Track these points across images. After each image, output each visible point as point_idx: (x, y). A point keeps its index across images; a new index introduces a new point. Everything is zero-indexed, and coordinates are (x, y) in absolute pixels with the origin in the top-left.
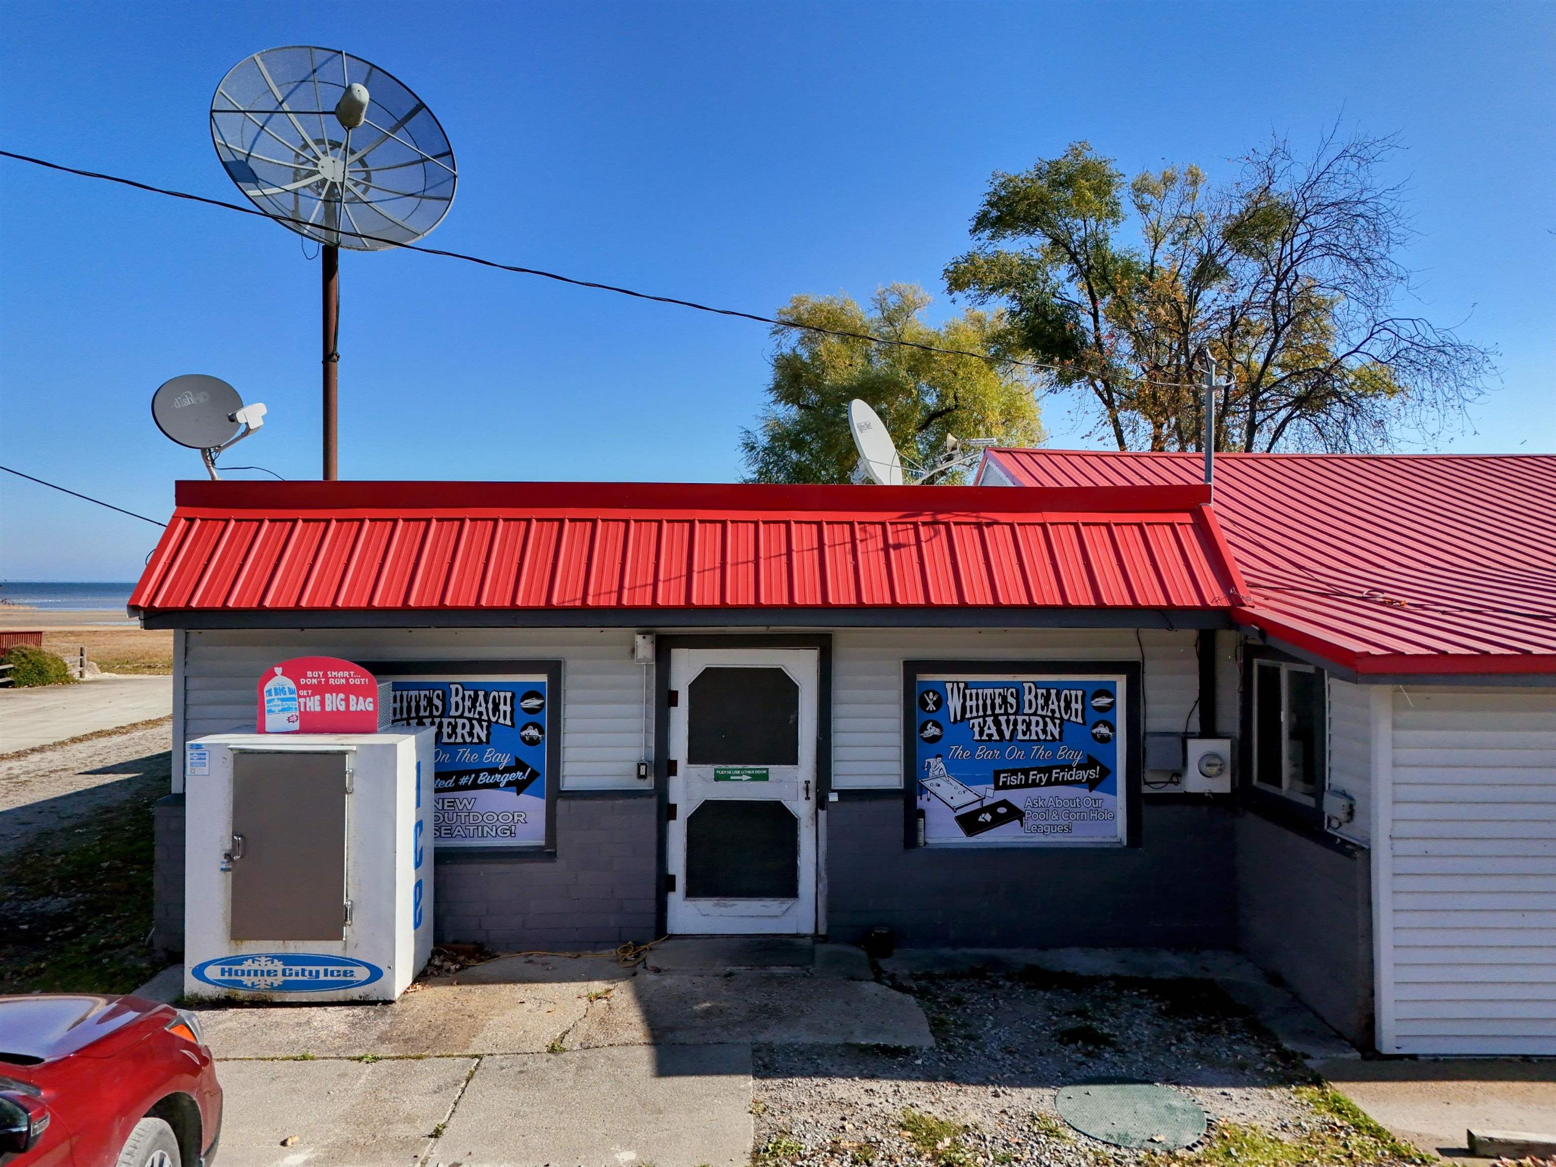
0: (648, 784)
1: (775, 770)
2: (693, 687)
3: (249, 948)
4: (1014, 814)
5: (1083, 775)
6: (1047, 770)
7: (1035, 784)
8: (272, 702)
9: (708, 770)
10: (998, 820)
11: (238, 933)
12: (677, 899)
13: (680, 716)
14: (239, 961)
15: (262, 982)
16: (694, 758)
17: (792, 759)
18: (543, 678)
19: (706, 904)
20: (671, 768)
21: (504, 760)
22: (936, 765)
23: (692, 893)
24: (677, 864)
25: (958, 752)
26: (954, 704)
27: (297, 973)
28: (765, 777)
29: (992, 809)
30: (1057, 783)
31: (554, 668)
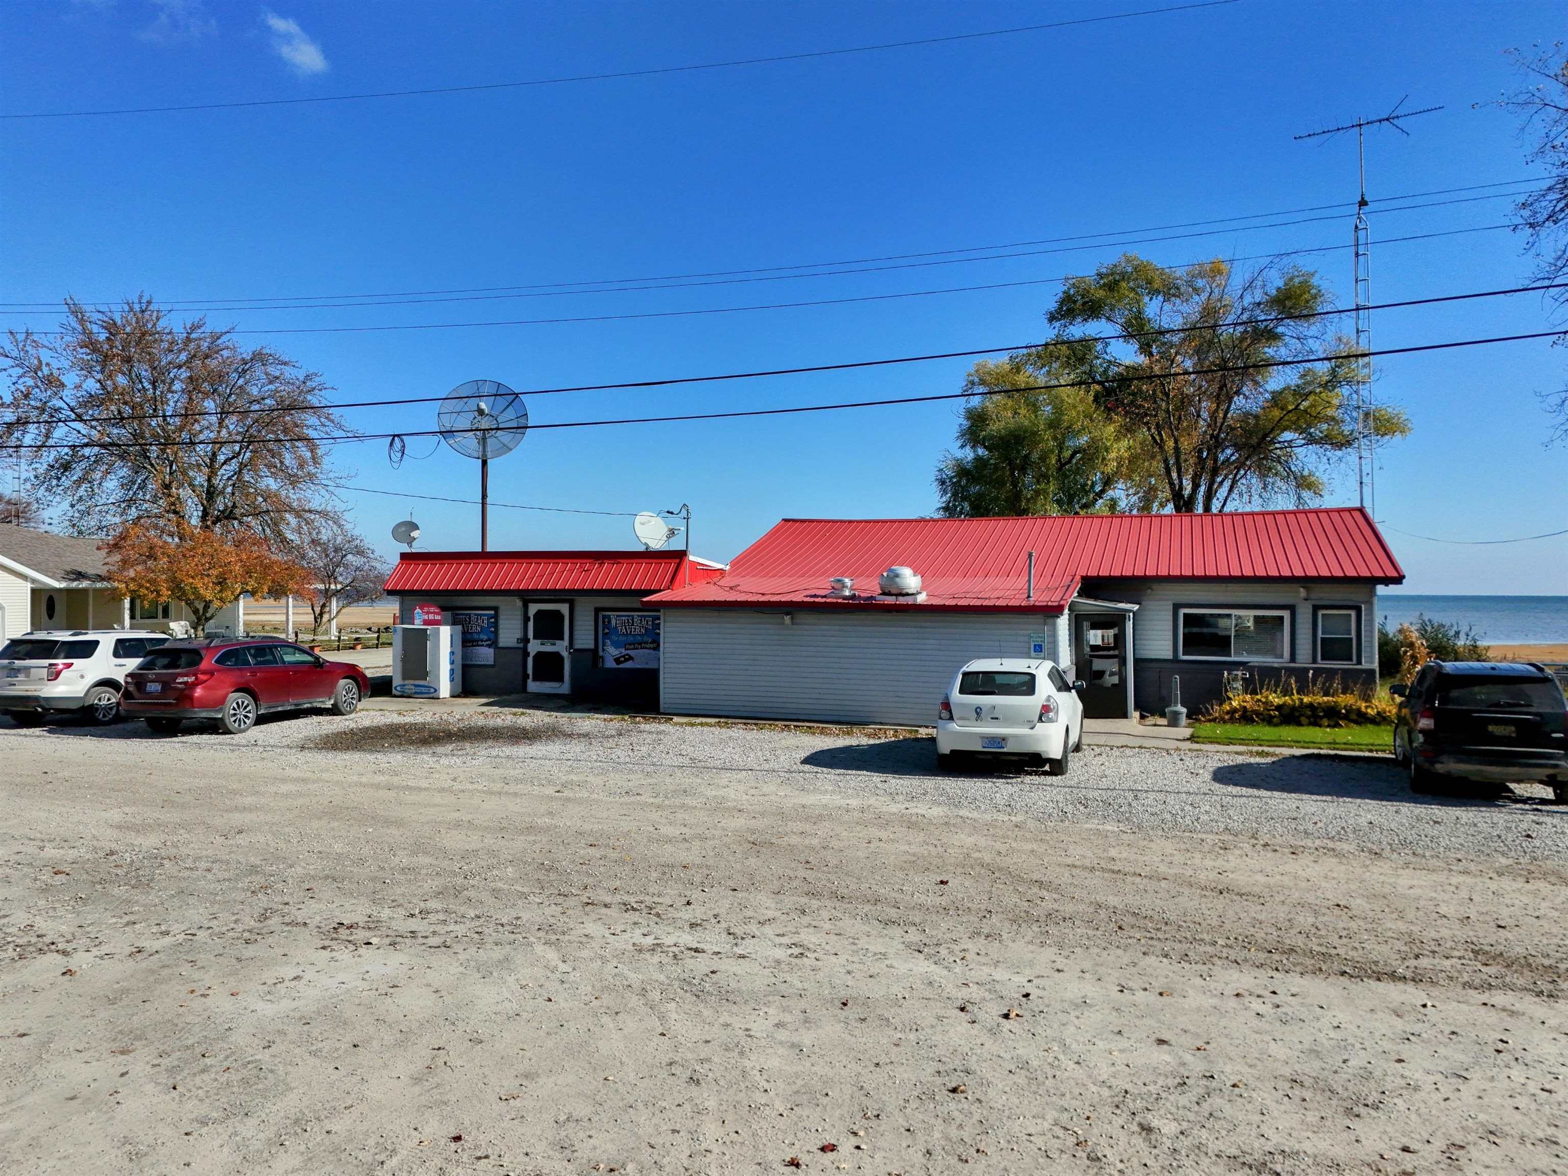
0: (521, 645)
1: (557, 642)
2: (535, 616)
3: (407, 682)
4: (631, 658)
5: (651, 646)
6: (640, 644)
7: (637, 649)
8: (416, 616)
9: (539, 641)
10: (626, 660)
11: (404, 678)
12: (530, 681)
13: (531, 624)
14: (404, 685)
15: (409, 692)
16: (535, 638)
17: (562, 639)
18: (493, 612)
19: (538, 683)
20: (528, 641)
21: (485, 637)
22: (608, 642)
23: (535, 679)
24: (530, 671)
25: (614, 638)
26: (613, 622)
27: (418, 690)
28: (554, 644)
29: (623, 656)
30: (644, 648)
31: (496, 609)
